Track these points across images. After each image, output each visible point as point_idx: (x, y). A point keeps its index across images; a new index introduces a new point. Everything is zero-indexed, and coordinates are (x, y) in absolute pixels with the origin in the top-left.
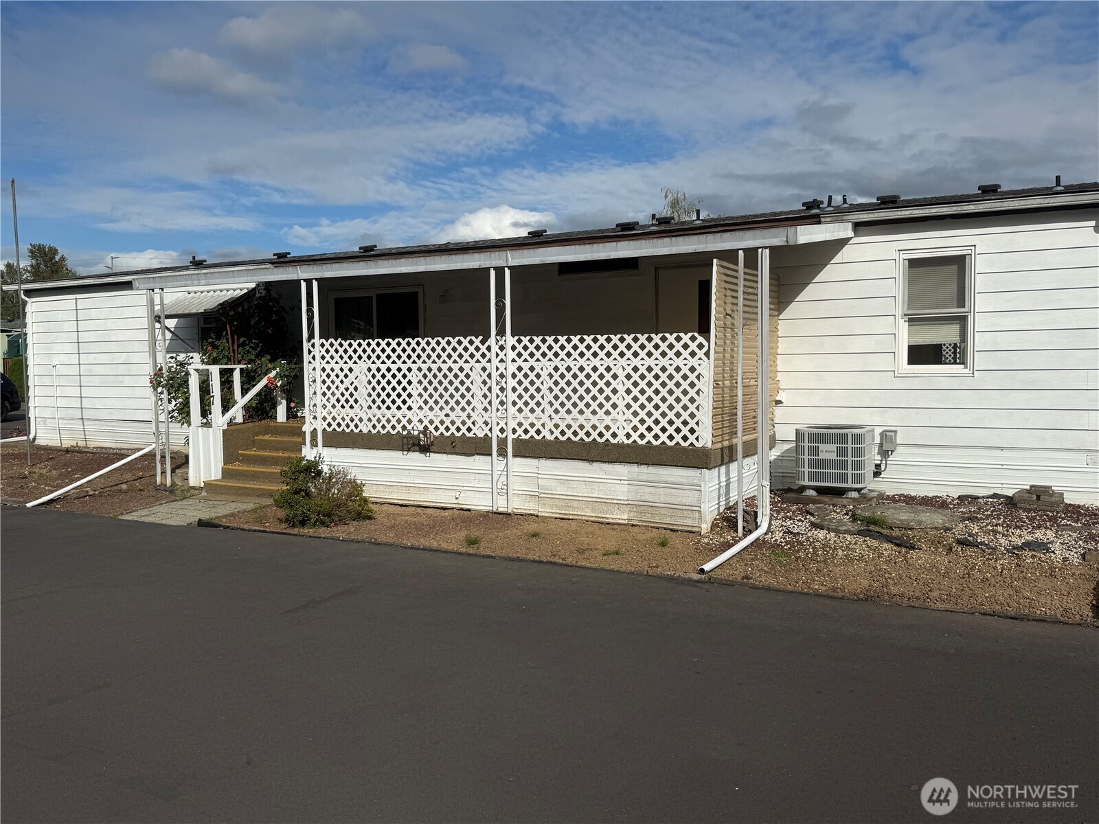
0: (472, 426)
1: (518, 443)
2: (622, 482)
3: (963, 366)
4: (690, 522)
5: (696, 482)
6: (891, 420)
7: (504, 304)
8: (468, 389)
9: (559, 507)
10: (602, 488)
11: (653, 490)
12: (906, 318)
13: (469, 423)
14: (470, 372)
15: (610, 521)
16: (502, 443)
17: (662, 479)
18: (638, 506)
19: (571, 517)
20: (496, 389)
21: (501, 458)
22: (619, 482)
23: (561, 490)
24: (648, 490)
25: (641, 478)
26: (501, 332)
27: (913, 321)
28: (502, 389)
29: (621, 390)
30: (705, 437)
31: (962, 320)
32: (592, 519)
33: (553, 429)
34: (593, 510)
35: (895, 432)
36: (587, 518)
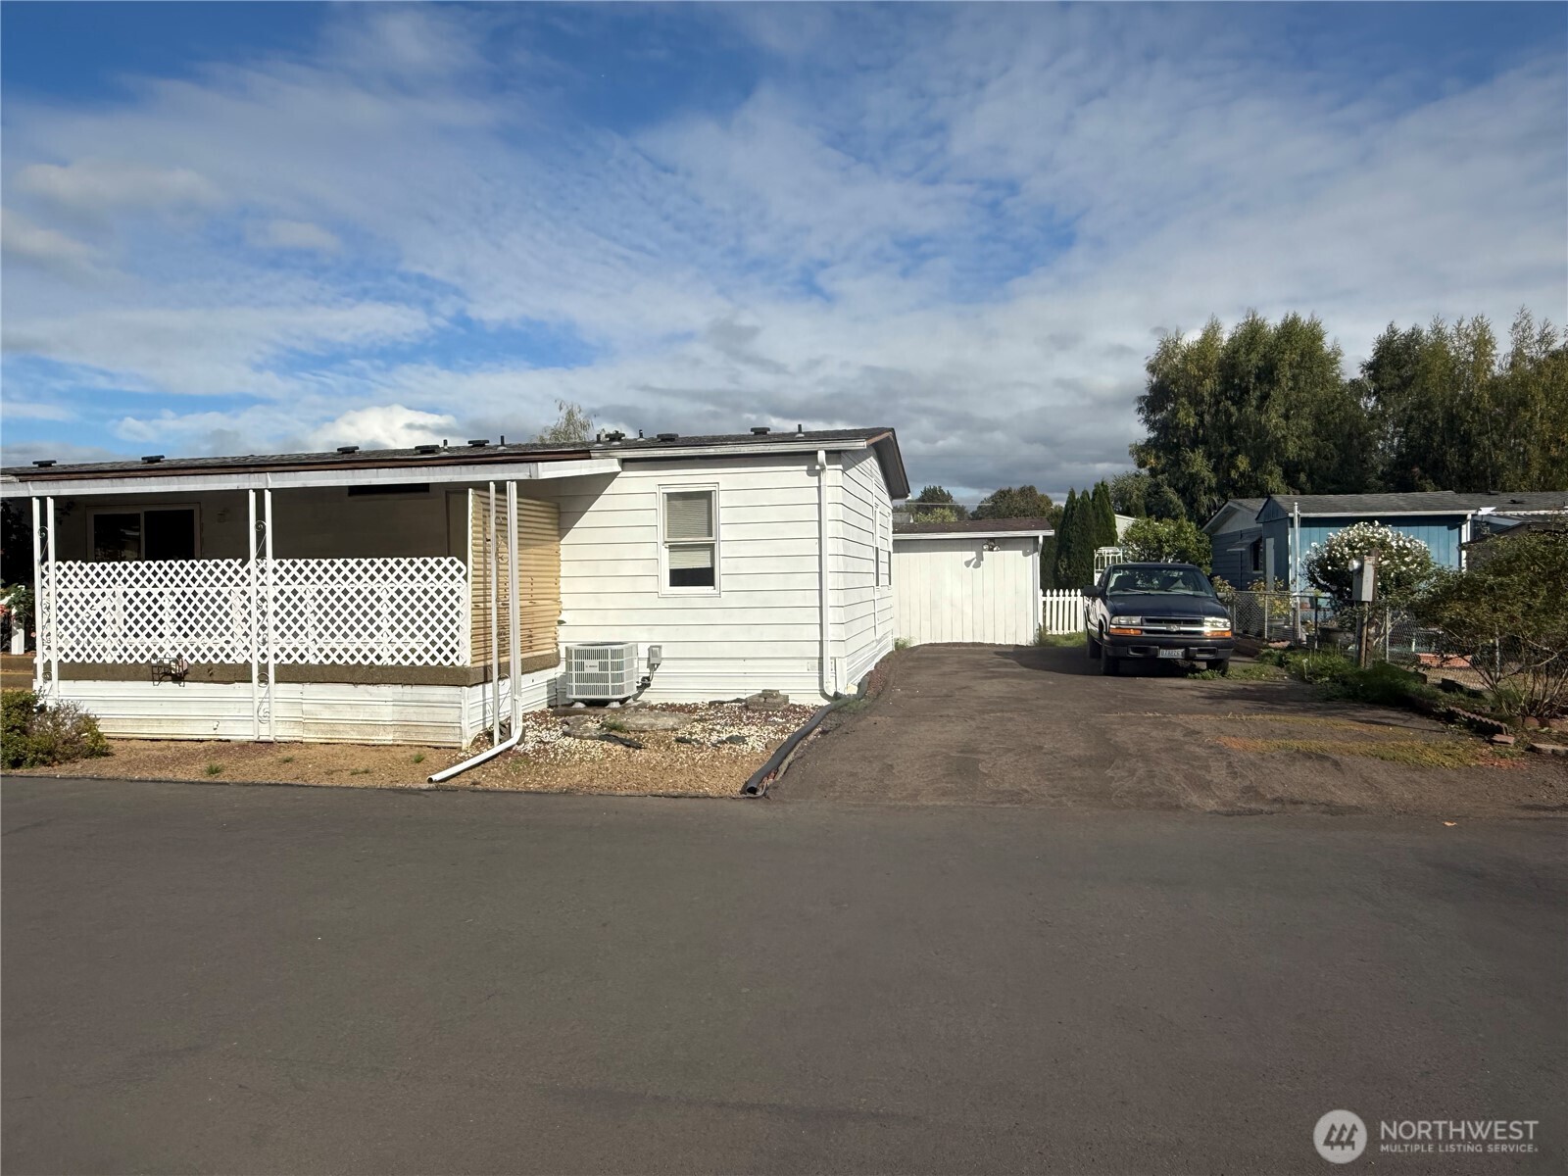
0: (231, 653)
1: (280, 668)
2: (388, 703)
3: (712, 587)
4: (451, 738)
5: (457, 699)
6: (657, 636)
7: (264, 527)
8: (227, 614)
9: (323, 732)
10: (367, 710)
11: (415, 709)
12: (667, 545)
13: (228, 649)
14: (228, 597)
15: (376, 742)
16: (263, 669)
17: (426, 699)
18: (403, 725)
19: (337, 741)
20: (256, 614)
21: (263, 685)
22: (384, 703)
23: (326, 714)
24: (412, 710)
25: (405, 698)
26: (261, 555)
27: (673, 548)
28: (263, 614)
29: (385, 612)
30: (465, 657)
31: (711, 547)
32: (358, 742)
33: (318, 653)
34: (359, 733)
35: (660, 647)
36: (353, 742)
